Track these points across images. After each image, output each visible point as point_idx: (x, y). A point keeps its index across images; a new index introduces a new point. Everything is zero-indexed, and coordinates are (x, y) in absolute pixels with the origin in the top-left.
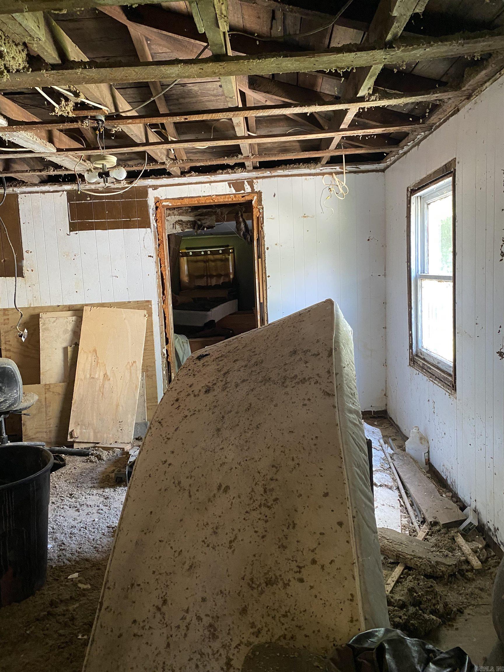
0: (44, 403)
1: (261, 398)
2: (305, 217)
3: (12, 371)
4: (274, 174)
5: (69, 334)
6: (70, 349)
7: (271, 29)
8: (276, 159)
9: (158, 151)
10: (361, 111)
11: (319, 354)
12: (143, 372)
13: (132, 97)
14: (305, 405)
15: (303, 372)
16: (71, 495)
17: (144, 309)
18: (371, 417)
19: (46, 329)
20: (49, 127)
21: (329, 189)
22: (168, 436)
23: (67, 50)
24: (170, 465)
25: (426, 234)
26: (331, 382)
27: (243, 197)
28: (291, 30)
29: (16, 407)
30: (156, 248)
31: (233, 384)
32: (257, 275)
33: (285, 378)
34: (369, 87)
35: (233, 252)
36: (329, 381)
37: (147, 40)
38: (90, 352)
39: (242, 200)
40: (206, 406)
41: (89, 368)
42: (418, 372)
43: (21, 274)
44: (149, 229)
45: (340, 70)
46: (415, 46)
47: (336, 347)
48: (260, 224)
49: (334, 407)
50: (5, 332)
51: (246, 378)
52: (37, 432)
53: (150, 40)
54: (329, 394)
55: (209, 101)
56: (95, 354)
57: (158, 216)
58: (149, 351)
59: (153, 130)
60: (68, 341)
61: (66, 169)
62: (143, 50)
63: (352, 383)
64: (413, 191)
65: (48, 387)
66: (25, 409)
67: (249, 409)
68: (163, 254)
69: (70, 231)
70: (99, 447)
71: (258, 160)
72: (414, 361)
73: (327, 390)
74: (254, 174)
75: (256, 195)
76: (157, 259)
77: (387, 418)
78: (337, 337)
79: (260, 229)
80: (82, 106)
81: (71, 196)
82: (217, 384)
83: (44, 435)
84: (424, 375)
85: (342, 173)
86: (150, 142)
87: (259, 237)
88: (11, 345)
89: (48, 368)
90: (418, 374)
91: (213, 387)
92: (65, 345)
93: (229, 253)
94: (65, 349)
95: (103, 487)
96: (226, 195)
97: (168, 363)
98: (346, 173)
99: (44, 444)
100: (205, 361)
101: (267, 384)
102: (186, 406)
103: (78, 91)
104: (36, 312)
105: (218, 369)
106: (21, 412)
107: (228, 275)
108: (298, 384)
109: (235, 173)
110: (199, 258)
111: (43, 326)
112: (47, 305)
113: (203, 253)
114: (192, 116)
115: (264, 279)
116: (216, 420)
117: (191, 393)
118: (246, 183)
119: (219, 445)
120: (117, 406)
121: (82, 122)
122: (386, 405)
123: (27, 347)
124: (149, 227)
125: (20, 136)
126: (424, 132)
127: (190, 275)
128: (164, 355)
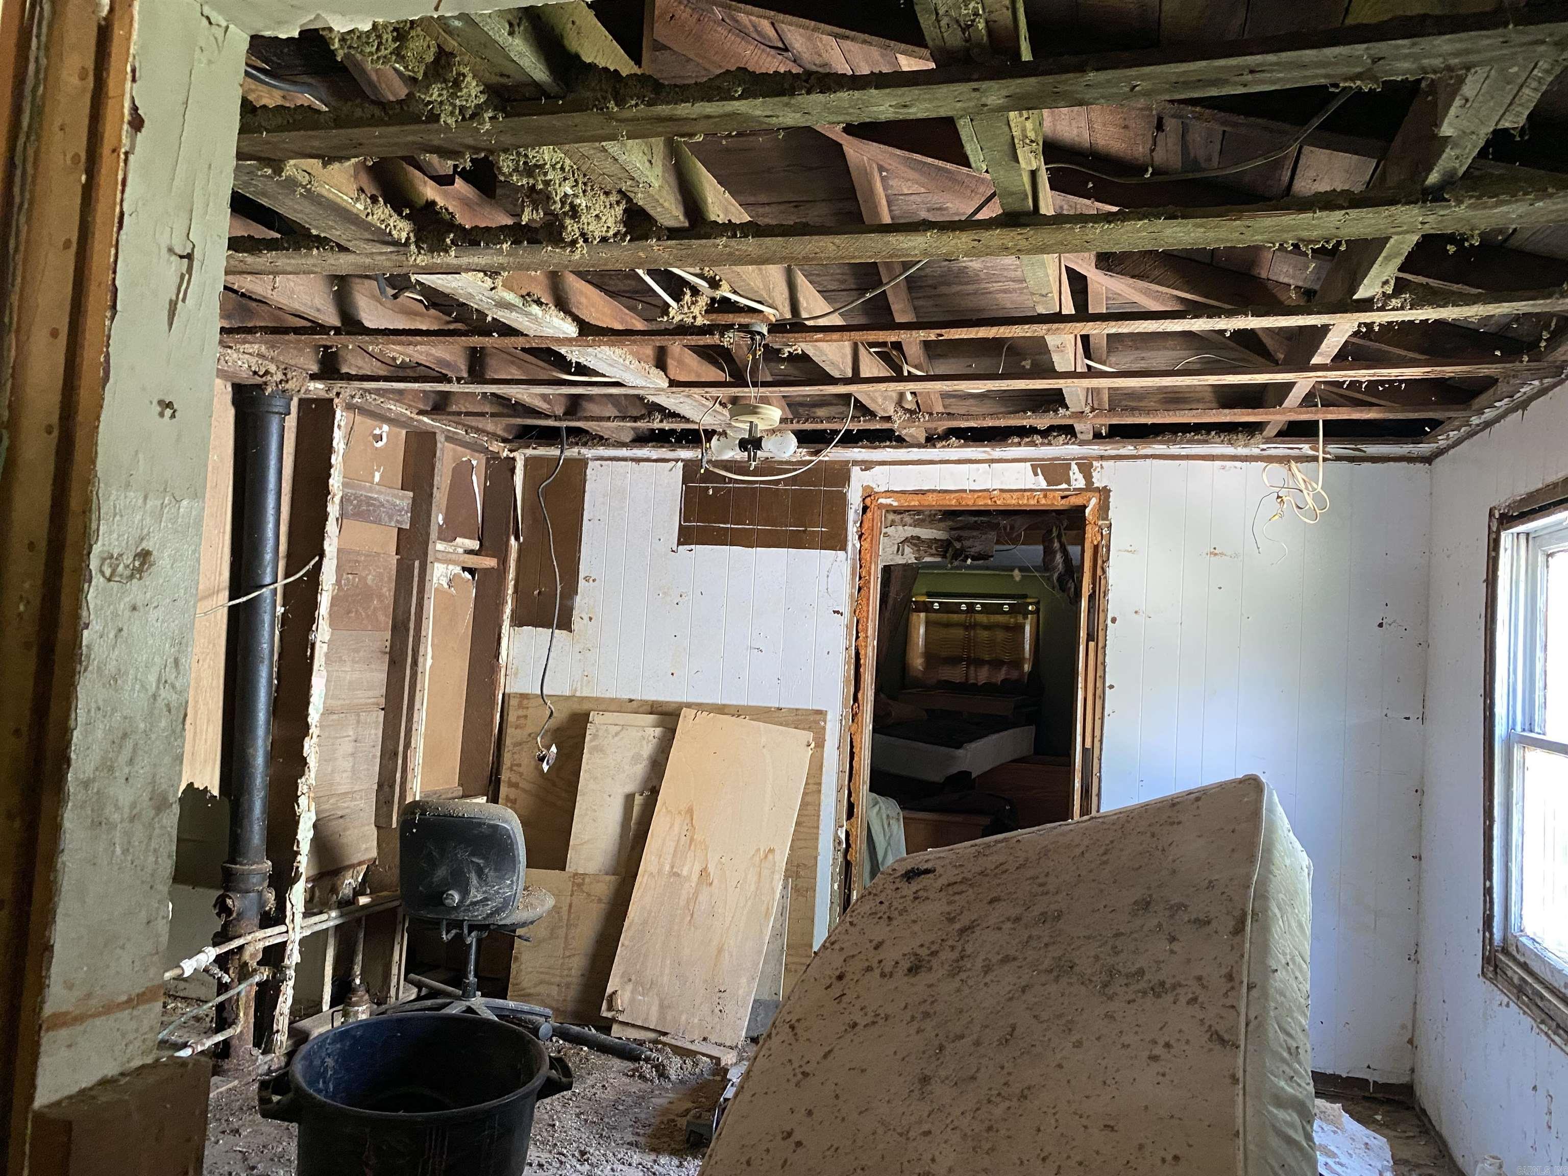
0: (565, 917)
1: (1044, 1016)
2: (1216, 554)
3: (509, 837)
4: (1143, 452)
5: (642, 766)
6: (638, 800)
7: (1152, 151)
8: (1149, 421)
9: (877, 394)
10: (1364, 330)
11: (1209, 923)
12: (786, 877)
13: (838, 280)
14: (1154, 1058)
15: (1162, 965)
16: (583, 1153)
17: (809, 729)
18: (1364, 1098)
19: (598, 749)
20: (659, 341)
21: (1278, 497)
22: (807, 1069)
23: (705, 202)
24: (799, 1144)
25: (1540, 631)
26: (1233, 1007)
27: (1063, 498)
28: (1199, 150)
29: (506, 919)
30: (852, 595)
31: (979, 963)
32: (1081, 679)
33: (1112, 972)
34: (1384, 279)
35: (1037, 611)
36: (1229, 1002)
37: (880, 172)
38: (680, 813)
39: (1061, 504)
40: (906, 1007)
41: (672, 851)
42: (1506, 1000)
43: (566, 624)
44: (841, 554)
45: (1306, 246)
46: (1502, 197)
47: (1257, 910)
48: (1100, 562)
49: (1235, 1080)
50: (516, 744)
51: (1012, 952)
52: (541, 982)
53: (887, 171)
54: (1223, 1041)
55: (1005, 291)
56: (688, 820)
57: (866, 526)
58: (806, 830)
59: (872, 350)
60: (638, 782)
61: (688, 420)
62: (871, 191)
63: (1293, 1018)
64: (1507, 519)
65: (579, 881)
66: (524, 925)
67: (1007, 1041)
68: (865, 608)
69: (679, 543)
70: (665, 1044)
71: (1105, 422)
72: (1496, 966)
73: (1221, 1028)
74: (1096, 449)
75: (1097, 494)
76: (851, 620)
77: (1413, 1108)
78: (1264, 882)
79: (1099, 572)
80: (725, 306)
81: (690, 470)
82: (940, 954)
83: (554, 991)
84: (1525, 1013)
85: (1315, 459)
86: (863, 375)
87: (1094, 592)
88: (521, 774)
89: (587, 838)
90: (1508, 1005)
91: (929, 961)
92: (630, 788)
93: (1026, 614)
94: (629, 799)
95: (656, 1150)
96: (1025, 490)
97: (848, 865)
98: (1325, 460)
99: (548, 1011)
100: (919, 887)
101: (1064, 980)
102: (858, 997)
103: (718, 278)
104: (586, 706)
105: (949, 913)
106: (514, 931)
107: (1017, 663)
108: (1143, 997)
109: (1050, 444)
110: (955, 617)
111: (591, 741)
112: (608, 695)
113: (964, 607)
114: (953, 330)
115: (1098, 692)
116: (924, 1052)
117: (875, 965)
118: (1074, 467)
119: (920, 1122)
120: (720, 951)
121: (722, 335)
122: (1413, 1070)
123: (554, 784)
124: (843, 548)
125: (599, 356)
126: (1541, 379)
127: (929, 656)
128: (840, 843)
